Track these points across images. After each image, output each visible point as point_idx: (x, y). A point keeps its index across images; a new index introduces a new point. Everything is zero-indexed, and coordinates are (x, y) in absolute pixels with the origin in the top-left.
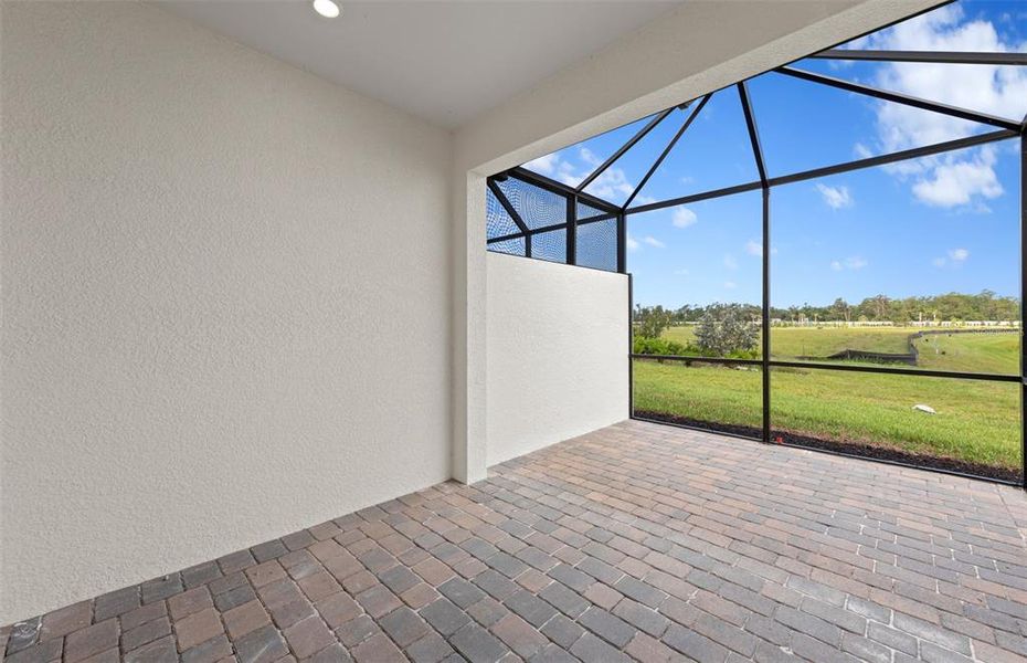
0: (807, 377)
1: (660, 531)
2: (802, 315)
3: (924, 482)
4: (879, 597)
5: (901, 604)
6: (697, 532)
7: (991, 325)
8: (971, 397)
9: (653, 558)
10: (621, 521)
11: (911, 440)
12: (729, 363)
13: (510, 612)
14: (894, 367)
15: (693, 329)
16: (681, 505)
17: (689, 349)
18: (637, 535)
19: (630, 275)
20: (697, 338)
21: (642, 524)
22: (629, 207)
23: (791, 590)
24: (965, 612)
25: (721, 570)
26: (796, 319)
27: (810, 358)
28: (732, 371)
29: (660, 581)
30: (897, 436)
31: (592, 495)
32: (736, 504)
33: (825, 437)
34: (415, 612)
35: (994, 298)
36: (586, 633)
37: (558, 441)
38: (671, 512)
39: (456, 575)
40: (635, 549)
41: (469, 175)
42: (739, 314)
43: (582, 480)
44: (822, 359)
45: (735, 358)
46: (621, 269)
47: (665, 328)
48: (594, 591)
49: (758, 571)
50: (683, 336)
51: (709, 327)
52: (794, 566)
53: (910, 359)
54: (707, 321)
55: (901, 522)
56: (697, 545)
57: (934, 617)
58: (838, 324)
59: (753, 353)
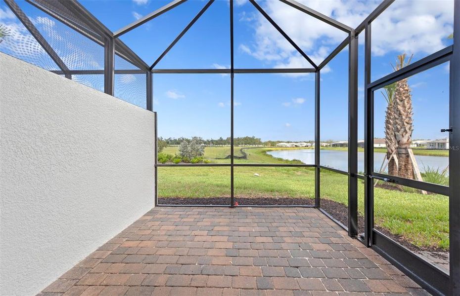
2: (211, 143)
3: (295, 214)
7: (254, 146)
8: (265, 169)
15: (178, 148)
17: (176, 157)
19: (155, 113)
20: (179, 152)
27: (218, 158)
35: (255, 138)
42: (197, 141)
44: (222, 159)
46: (149, 108)
47: (164, 148)
50: (174, 151)
51: (185, 147)
53: (245, 157)
54: (184, 144)
58: (221, 145)
59: (202, 158)
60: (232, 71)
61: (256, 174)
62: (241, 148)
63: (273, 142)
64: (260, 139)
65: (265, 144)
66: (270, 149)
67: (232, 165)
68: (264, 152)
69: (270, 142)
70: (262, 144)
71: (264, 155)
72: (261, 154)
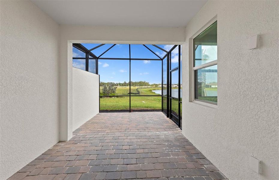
0: (125, 98)
1: (126, 133)
2: (119, 85)
4: (158, 130)
5: (161, 130)
6: (132, 131)
7: (145, 87)
8: (148, 99)
9: (129, 138)
10: (117, 134)
11: (147, 107)
12: (110, 97)
13: (111, 160)
14: (137, 95)
16: (126, 127)
17: (101, 94)
18: (123, 135)
19: (99, 75)
20: (102, 91)
21: (122, 133)
22: (100, 57)
23: (150, 134)
24: (166, 128)
25: (140, 135)
26: (118, 86)
27: (124, 94)
28: (112, 98)
29: (133, 140)
30: (146, 107)
31: (106, 131)
32: (133, 124)
33: (137, 109)
34: (88, 172)
35: (146, 82)
36: (128, 154)
37: (85, 122)
38: (125, 129)
39: (90, 161)
40: (124, 138)
41: (68, 41)
42: (112, 85)
43: (101, 129)
44: (126, 94)
45: (112, 95)
46: (97, 73)
48: (124, 147)
49: (145, 133)
51: (105, 88)
52: (148, 130)
53: (139, 93)
55: (154, 120)
56: (133, 133)
57: (164, 130)
58: (125, 87)
59: (115, 94)
60: (130, 59)
61: (143, 102)
62: (137, 88)
63: (157, 85)
64: (149, 83)
65: (152, 86)
66: (154, 88)
67: (130, 96)
68: (151, 90)
69: (155, 84)
70: (150, 86)
71: (151, 92)
72: (149, 92)
